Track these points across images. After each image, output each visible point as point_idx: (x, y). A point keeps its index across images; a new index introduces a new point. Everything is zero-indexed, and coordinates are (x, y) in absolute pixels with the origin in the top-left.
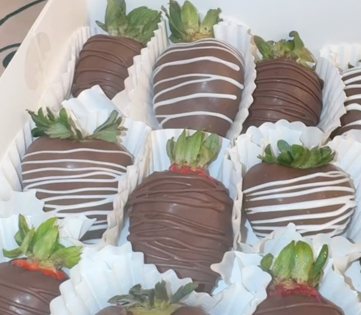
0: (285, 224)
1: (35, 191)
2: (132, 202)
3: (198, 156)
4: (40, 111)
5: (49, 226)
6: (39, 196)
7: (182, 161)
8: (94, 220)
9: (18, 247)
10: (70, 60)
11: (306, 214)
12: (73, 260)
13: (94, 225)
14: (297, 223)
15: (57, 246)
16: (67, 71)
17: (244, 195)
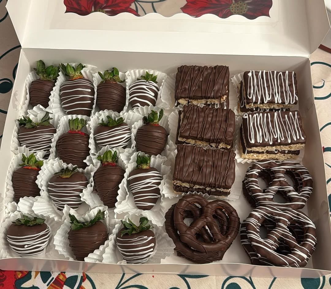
0: (106, 145)
1: (25, 145)
2: (58, 144)
3: (77, 127)
4: (21, 119)
5: (32, 156)
6: (27, 147)
7: (72, 129)
8: (46, 152)
9: (24, 163)
10: (27, 94)
11: (112, 142)
12: (41, 165)
13: (47, 153)
14: (109, 145)
15: (36, 161)
16: (27, 99)
17: (94, 137)
